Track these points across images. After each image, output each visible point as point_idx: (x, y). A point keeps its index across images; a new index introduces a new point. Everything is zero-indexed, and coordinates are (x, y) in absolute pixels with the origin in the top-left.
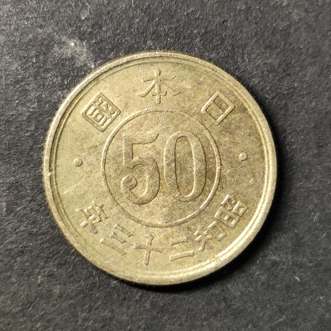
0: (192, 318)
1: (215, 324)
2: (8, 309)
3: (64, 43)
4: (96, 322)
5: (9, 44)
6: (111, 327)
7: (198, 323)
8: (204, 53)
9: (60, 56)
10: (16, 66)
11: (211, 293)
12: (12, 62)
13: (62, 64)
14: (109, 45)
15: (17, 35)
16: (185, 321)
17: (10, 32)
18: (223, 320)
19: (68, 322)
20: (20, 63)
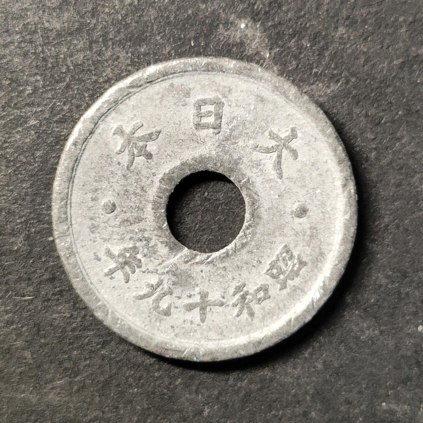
0: (375, 385)
1: (403, 394)
2: (140, 359)
3: (232, 23)
4: (252, 383)
5: (161, 20)
6: (270, 390)
7: (382, 392)
8: (410, 47)
9: (225, 40)
10: (168, 49)
11: (402, 355)
12: (163, 43)
13: (227, 51)
14: (289, 30)
15: (172, 10)
16: (366, 388)
17: (163, 5)
18: (414, 389)
19: (216, 380)
20: (173, 45)
